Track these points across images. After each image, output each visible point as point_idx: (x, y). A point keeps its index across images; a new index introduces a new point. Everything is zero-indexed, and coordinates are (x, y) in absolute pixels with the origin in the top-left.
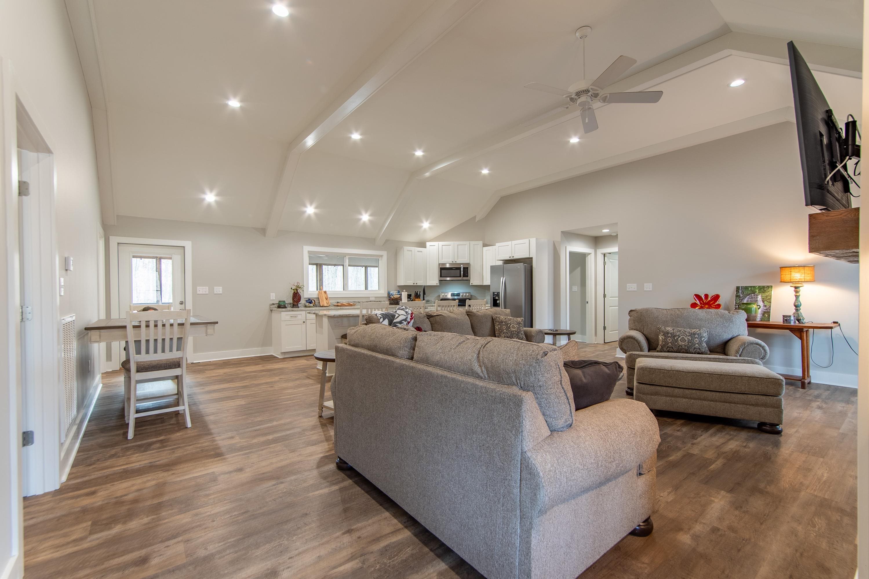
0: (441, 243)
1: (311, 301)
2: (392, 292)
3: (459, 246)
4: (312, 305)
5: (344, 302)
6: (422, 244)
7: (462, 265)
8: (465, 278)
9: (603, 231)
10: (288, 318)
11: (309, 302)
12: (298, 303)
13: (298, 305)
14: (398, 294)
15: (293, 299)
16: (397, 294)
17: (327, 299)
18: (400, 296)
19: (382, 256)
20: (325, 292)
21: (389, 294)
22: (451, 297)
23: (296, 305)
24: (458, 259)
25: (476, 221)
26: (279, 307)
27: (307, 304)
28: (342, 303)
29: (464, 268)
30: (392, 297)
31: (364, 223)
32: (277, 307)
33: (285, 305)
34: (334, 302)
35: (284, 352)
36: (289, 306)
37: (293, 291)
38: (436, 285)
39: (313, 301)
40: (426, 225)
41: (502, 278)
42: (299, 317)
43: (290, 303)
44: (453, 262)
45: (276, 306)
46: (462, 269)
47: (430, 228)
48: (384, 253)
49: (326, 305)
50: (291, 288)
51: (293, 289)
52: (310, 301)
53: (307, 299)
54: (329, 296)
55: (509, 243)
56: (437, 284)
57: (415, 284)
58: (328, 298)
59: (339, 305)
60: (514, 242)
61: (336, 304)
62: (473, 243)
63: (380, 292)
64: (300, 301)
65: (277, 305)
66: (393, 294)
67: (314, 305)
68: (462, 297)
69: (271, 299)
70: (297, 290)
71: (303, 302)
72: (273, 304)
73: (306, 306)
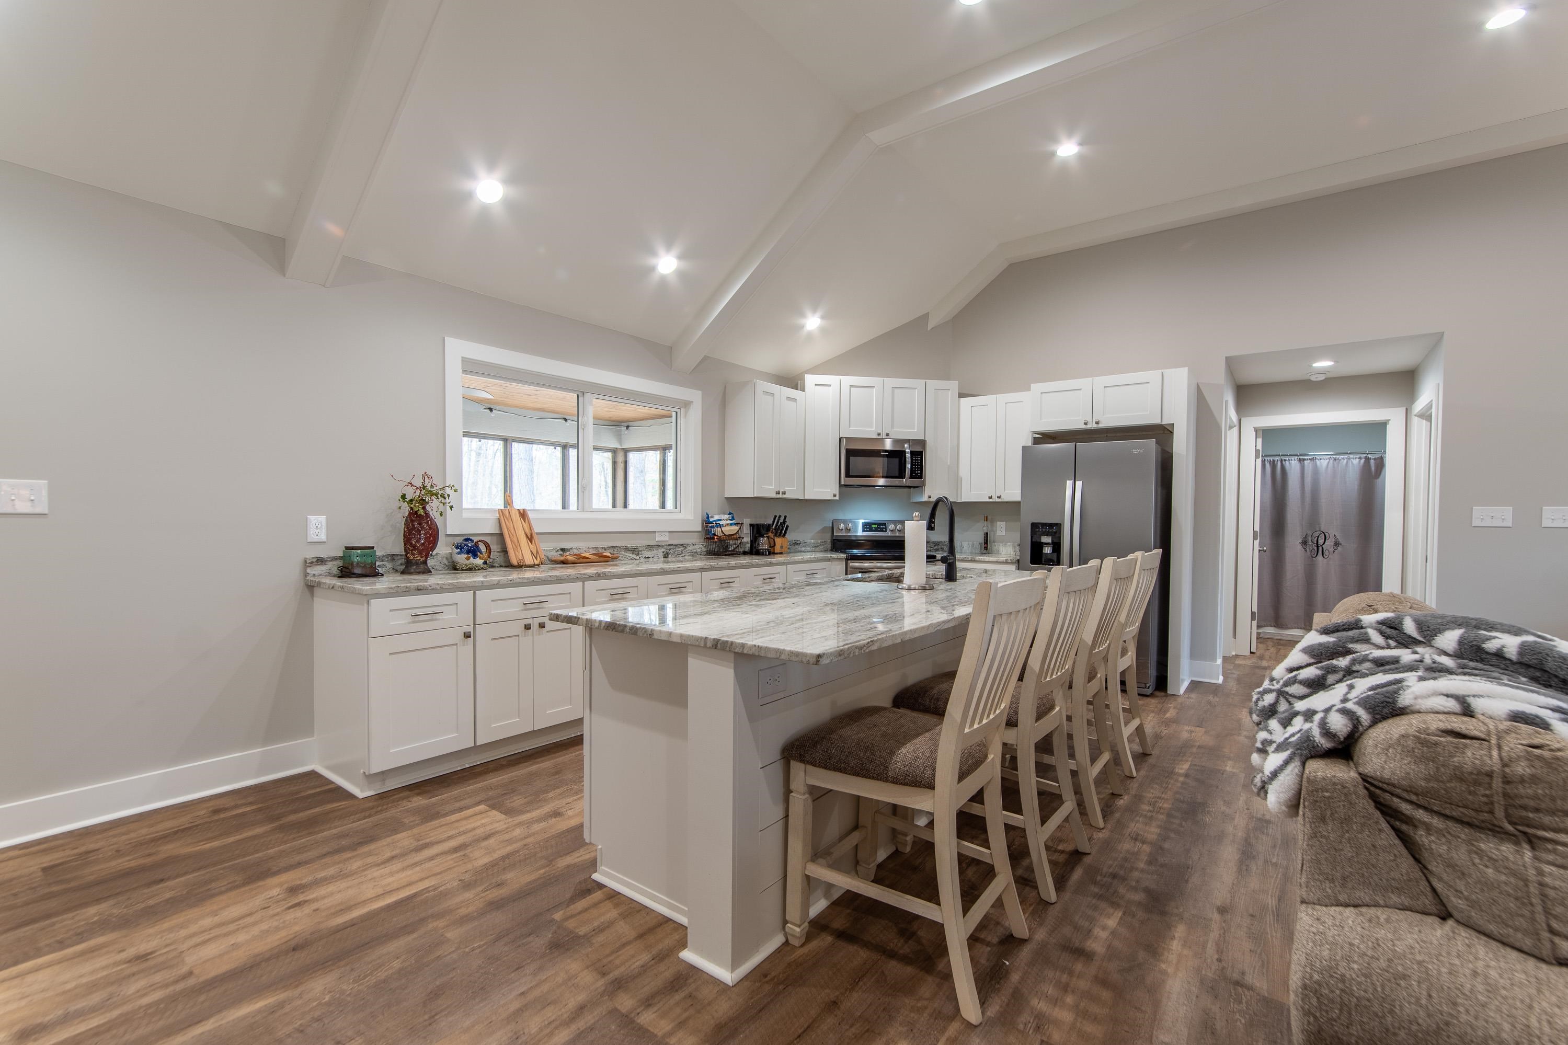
0: (848, 380)
1: (476, 545)
2: (716, 517)
3: (896, 390)
4: (479, 561)
5: (584, 547)
6: (794, 381)
7: (906, 445)
8: (916, 482)
9: (1314, 365)
10: (400, 621)
11: (468, 552)
12: (427, 556)
13: (425, 562)
14: (731, 524)
15: (407, 541)
16: (729, 522)
17: (530, 539)
18: (737, 528)
19: (687, 404)
20: (523, 514)
21: (707, 523)
22: (865, 534)
23: (417, 564)
24: (892, 427)
25: (929, 329)
26: (346, 572)
27: (462, 559)
28: (576, 551)
29: (912, 453)
30: (718, 531)
31: (663, 280)
32: (335, 571)
33: (373, 566)
34: (548, 548)
35: (383, 773)
36: (389, 565)
37: (406, 509)
38: (830, 497)
39: (482, 547)
40: (813, 322)
41: (1069, 483)
42: (449, 615)
43: (393, 557)
44: (879, 434)
45: (333, 567)
46: (908, 456)
47: (823, 330)
48: (694, 396)
49: (529, 560)
50: (403, 497)
51: (408, 498)
52: (470, 547)
53: (459, 540)
54: (537, 529)
55: (1084, 383)
56: (835, 496)
57: (780, 496)
58: (535, 536)
59: (570, 558)
60: (1101, 381)
61: (556, 556)
62: (933, 384)
63: (680, 516)
64: (433, 548)
65: (340, 563)
66: (721, 523)
67: (485, 563)
68: (890, 534)
69: (312, 537)
70: (423, 502)
71: (443, 549)
72: (320, 561)
73: (454, 567)
